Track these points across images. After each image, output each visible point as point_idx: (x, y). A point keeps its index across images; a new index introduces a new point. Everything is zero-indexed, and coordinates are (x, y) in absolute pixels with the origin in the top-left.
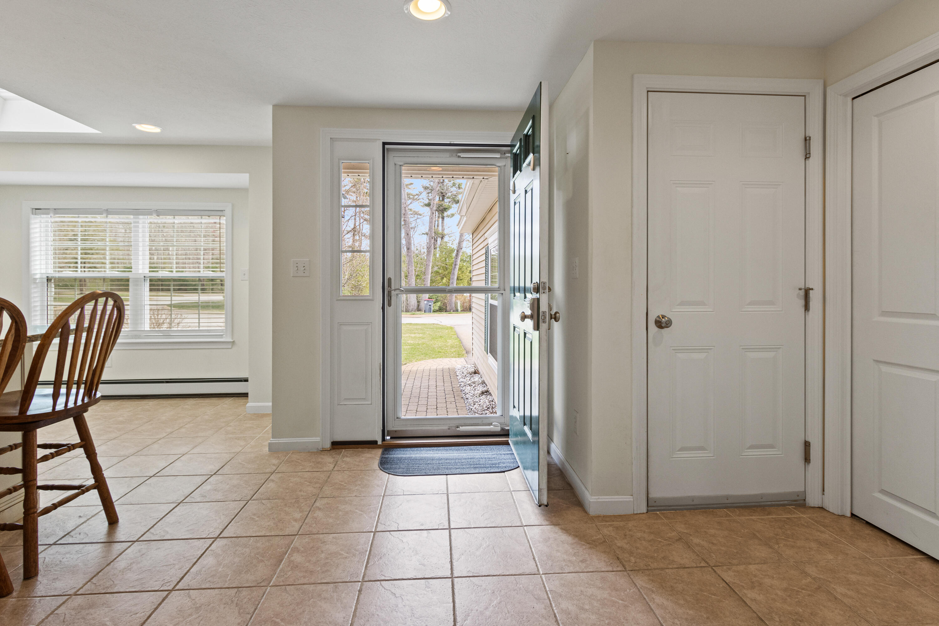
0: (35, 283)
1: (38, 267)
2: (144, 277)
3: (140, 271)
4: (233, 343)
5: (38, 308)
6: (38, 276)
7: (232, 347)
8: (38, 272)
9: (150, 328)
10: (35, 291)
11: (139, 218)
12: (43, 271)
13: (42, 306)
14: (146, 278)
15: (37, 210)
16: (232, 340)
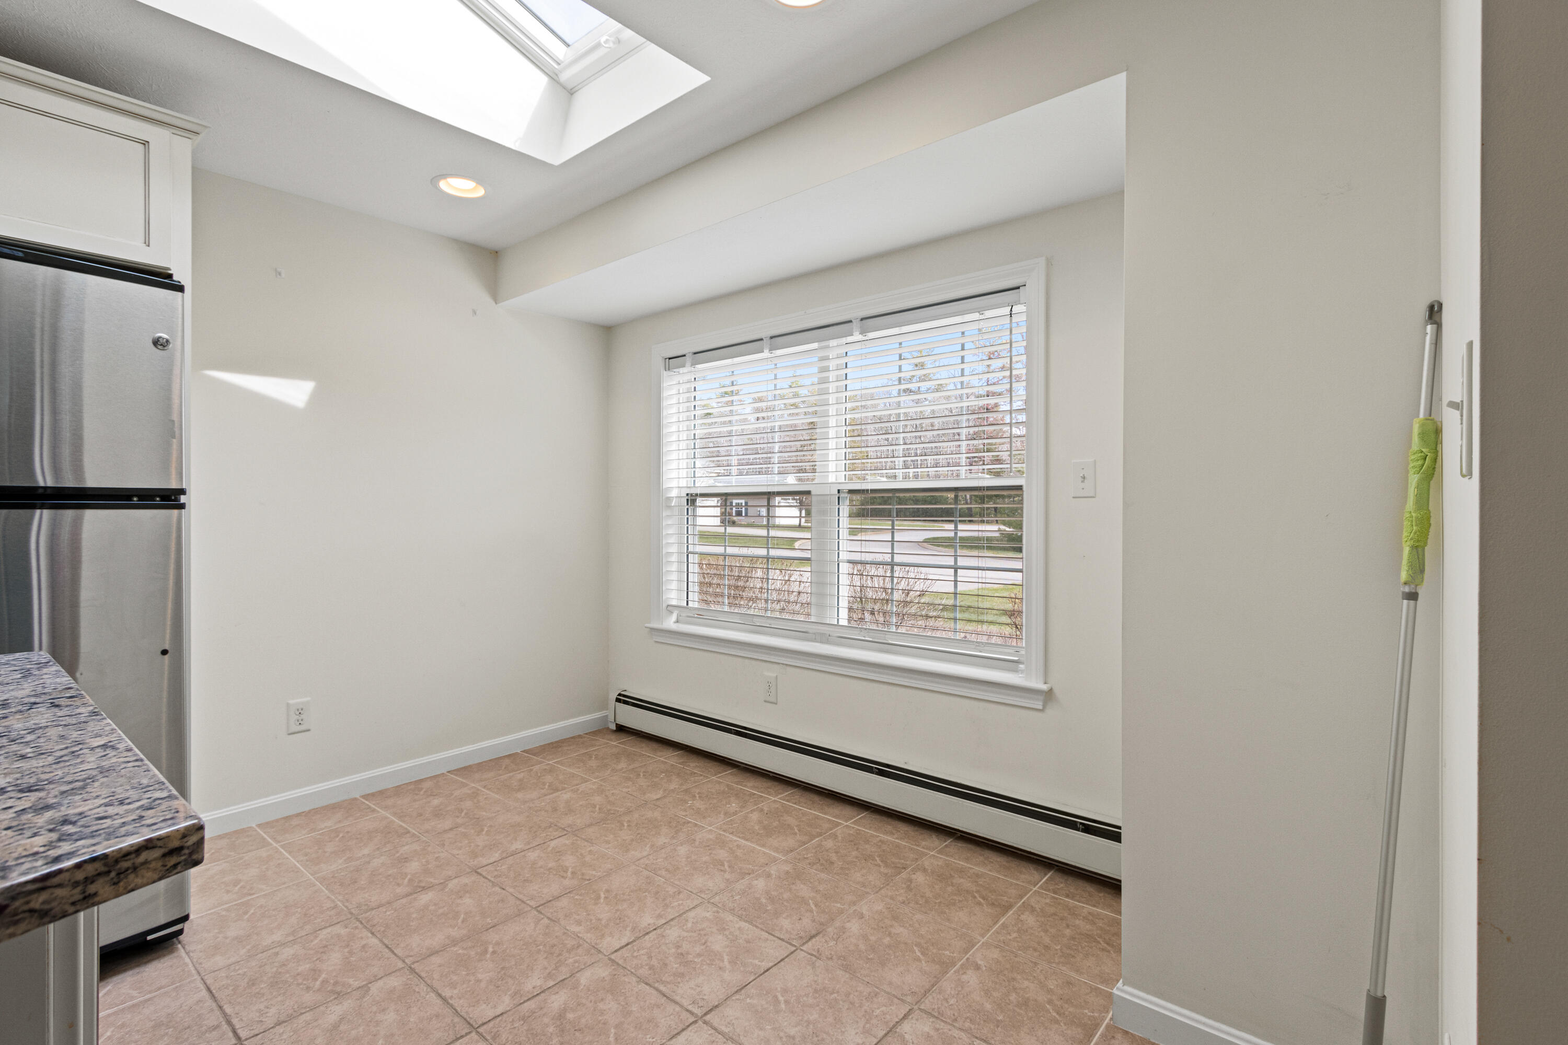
0: (669, 507)
1: (674, 474)
2: (839, 491)
3: (832, 478)
4: (1048, 696)
5: (674, 558)
6: (674, 493)
7: (1044, 706)
8: (674, 484)
9: (849, 621)
10: (670, 522)
11: (828, 347)
12: (683, 483)
13: (680, 553)
14: (842, 495)
15: (674, 361)
16: (1045, 687)
